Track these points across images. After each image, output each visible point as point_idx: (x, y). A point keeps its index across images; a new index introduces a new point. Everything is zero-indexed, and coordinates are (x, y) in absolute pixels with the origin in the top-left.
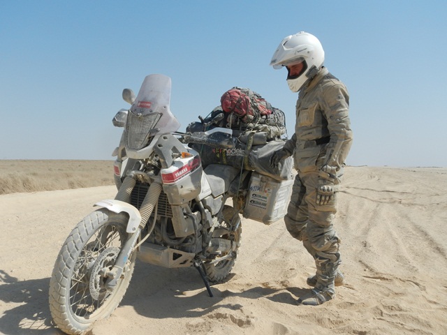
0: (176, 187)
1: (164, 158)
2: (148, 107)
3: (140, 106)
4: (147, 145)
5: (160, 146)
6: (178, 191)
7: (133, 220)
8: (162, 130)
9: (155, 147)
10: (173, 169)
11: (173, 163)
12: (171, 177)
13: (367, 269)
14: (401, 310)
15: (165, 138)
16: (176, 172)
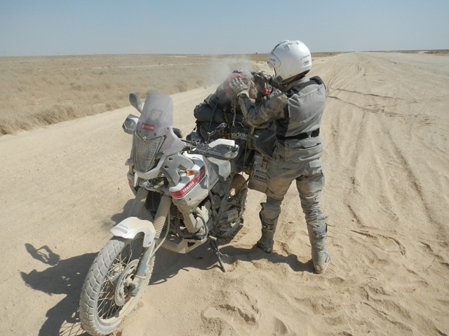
0: (184, 201)
1: (171, 178)
2: (152, 130)
3: (144, 128)
4: (155, 166)
5: (166, 167)
6: (186, 204)
7: (148, 236)
8: (167, 153)
9: (161, 168)
10: (180, 186)
11: (180, 180)
12: (179, 193)
13: (355, 220)
14: (384, 294)
15: (170, 159)
16: (183, 188)
